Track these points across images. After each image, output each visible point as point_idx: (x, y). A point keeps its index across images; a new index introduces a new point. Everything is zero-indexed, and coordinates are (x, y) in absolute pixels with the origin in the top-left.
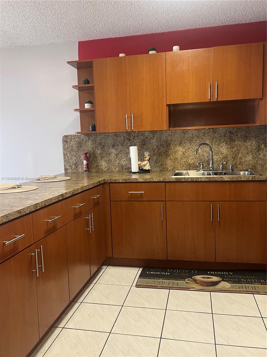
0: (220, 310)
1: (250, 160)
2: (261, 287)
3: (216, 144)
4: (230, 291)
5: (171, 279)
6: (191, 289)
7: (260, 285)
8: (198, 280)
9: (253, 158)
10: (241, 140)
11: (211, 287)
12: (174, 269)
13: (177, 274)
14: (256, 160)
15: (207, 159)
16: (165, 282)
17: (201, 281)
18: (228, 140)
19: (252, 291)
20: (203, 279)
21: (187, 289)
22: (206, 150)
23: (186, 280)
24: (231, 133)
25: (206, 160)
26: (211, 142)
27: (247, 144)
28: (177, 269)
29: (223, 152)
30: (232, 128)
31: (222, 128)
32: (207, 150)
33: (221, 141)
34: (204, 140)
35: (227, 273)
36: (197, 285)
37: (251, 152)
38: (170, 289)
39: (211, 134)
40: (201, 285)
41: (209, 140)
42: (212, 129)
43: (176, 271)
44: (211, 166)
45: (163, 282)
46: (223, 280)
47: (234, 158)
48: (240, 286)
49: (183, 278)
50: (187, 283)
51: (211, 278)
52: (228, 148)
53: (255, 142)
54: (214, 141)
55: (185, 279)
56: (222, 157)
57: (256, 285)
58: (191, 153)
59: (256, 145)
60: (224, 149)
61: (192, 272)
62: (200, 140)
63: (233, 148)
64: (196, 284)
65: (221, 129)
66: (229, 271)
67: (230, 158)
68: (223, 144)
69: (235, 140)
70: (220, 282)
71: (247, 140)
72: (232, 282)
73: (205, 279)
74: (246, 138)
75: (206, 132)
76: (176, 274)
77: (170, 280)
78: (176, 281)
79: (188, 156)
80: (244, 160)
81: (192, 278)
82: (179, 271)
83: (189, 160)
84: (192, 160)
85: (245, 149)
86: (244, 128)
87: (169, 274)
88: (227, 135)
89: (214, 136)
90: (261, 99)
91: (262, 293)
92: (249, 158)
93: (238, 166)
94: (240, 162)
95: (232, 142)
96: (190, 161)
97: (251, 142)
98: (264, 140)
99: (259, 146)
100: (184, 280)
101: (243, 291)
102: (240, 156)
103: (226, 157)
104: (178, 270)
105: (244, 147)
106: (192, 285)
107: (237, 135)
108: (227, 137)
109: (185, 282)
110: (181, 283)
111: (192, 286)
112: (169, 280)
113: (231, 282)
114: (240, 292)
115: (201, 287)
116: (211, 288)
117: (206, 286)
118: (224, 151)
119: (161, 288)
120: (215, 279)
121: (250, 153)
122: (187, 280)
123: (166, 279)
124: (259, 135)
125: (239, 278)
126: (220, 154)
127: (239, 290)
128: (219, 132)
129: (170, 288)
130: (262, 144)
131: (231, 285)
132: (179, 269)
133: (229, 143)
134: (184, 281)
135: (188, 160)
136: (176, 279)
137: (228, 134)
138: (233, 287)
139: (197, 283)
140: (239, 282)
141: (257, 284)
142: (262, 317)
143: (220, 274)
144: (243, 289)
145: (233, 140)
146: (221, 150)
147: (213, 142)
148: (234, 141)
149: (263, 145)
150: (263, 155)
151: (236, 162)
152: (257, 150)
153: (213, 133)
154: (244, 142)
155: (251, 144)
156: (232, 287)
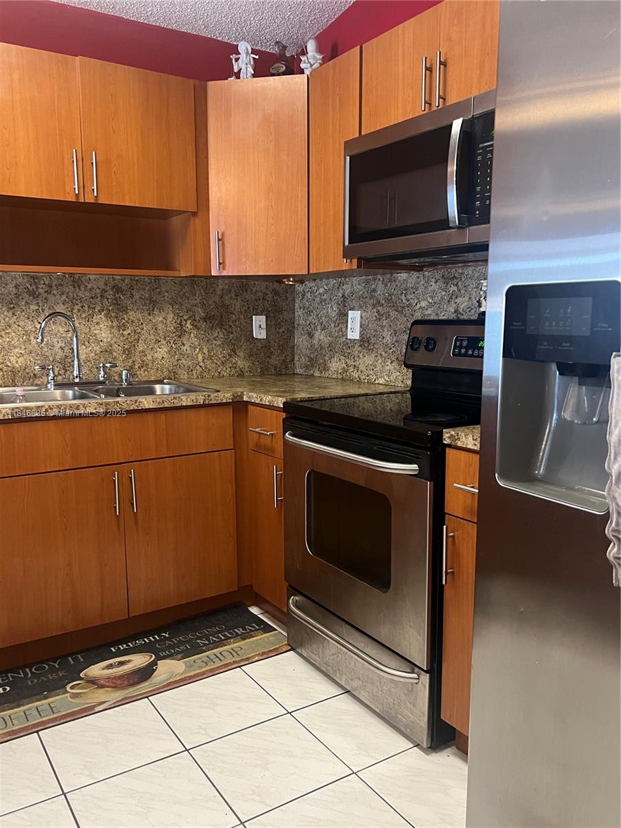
0: (199, 733)
1: (163, 358)
2: (244, 644)
3: (84, 316)
4: (190, 677)
5: (25, 701)
6: (97, 709)
7: (240, 643)
8: (99, 679)
9: (169, 352)
10: (142, 309)
11: (142, 685)
12: (14, 670)
13: (32, 682)
14: (176, 356)
15: (60, 355)
16: (12, 717)
17: (108, 678)
18: (110, 308)
19: (235, 662)
20: (111, 671)
21: (88, 711)
22: (56, 332)
23: (68, 689)
24: (117, 289)
25: (58, 358)
26: (69, 309)
27: (154, 318)
28: (23, 667)
29: (102, 339)
30: (119, 277)
31: (95, 276)
32: (59, 331)
33: (94, 308)
34: (50, 303)
35: (156, 636)
36: (107, 691)
37: (165, 339)
38: (37, 732)
39: (69, 289)
40: (116, 687)
41: (64, 305)
42: (71, 274)
43: (26, 674)
44: (76, 373)
45: (7, 718)
46: (159, 658)
47: (128, 352)
48: (205, 659)
49: (57, 686)
50: (75, 696)
51: (129, 661)
52: (112, 327)
53: (171, 315)
54: (76, 307)
55: (64, 686)
56: (98, 349)
57: (235, 645)
58: (16, 339)
59: (174, 321)
60: (103, 330)
61: (72, 662)
62: (40, 304)
63: (123, 327)
64: (102, 690)
65: (91, 277)
66: (158, 631)
67: (118, 351)
68: (99, 317)
69: (127, 308)
70: (154, 663)
71: (156, 309)
72: (181, 655)
73: (115, 670)
74: (152, 305)
75: (54, 283)
76: (29, 683)
77: (24, 705)
78: (44, 701)
79: (6, 346)
80: (150, 358)
81: (82, 679)
82: (33, 670)
83: (12, 358)
84: (19, 358)
85: (152, 332)
86: (146, 279)
87: (8, 689)
88: (109, 295)
89: (75, 296)
90: (194, 214)
91: (257, 658)
92: (162, 352)
93: (138, 373)
94: (143, 361)
95: (121, 314)
96: (14, 362)
97: (163, 314)
98: (190, 311)
99: (180, 324)
100: (63, 690)
101: (218, 667)
102: (141, 349)
103: (108, 351)
104: (27, 670)
105: (149, 327)
106: (92, 696)
107: (132, 296)
108: (110, 301)
109: (68, 695)
110: (60, 701)
111: (92, 698)
112: (19, 706)
113: (179, 656)
114: (213, 673)
115: (120, 695)
116: (145, 687)
117: (128, 686)
118: (103, 335)
119: (9, 738)
120: (139, 661)
121: (163, 342)
122: (71, 688)
123: (11, 705)
124: (179, 299)
125: (189, 640)
126: (93, 343)
127: (208, 668)
128: (89, 286)
129: (36, 728)
130: (188, 319)
131: (184, 663)
132: (30, 667)
133: (113, 315)
134: (64, 693)
135: (7, 357)
136: (38, 697)
137: (112, 293)
138: (191, 666)
139: (102, 686)
140: (197, 650)
141: (234, 643)
142: (288, 713)
143: (141, 645)
144: (214, 662)
145: (122, 307)
146: (97, 332)
147: (75, 311)
148: (125, 310)
149: (189, 322)
150: (190, 346)
151: (134, 362)
152: (177, 333)
153: (74, 287)
154: (149, 314)
155: (165, 318)
156: (189, 667)
